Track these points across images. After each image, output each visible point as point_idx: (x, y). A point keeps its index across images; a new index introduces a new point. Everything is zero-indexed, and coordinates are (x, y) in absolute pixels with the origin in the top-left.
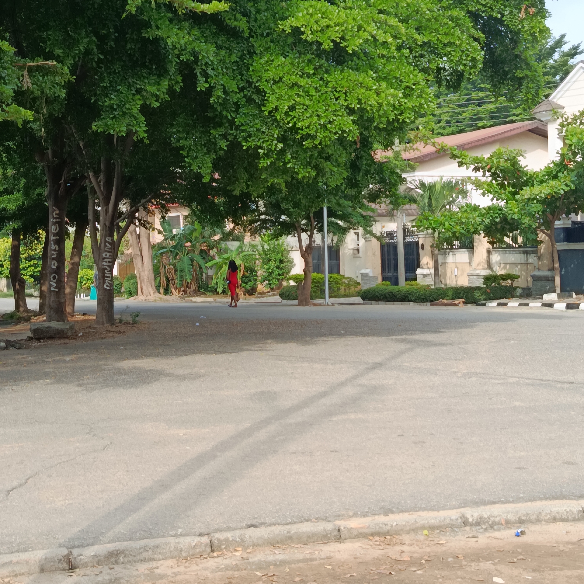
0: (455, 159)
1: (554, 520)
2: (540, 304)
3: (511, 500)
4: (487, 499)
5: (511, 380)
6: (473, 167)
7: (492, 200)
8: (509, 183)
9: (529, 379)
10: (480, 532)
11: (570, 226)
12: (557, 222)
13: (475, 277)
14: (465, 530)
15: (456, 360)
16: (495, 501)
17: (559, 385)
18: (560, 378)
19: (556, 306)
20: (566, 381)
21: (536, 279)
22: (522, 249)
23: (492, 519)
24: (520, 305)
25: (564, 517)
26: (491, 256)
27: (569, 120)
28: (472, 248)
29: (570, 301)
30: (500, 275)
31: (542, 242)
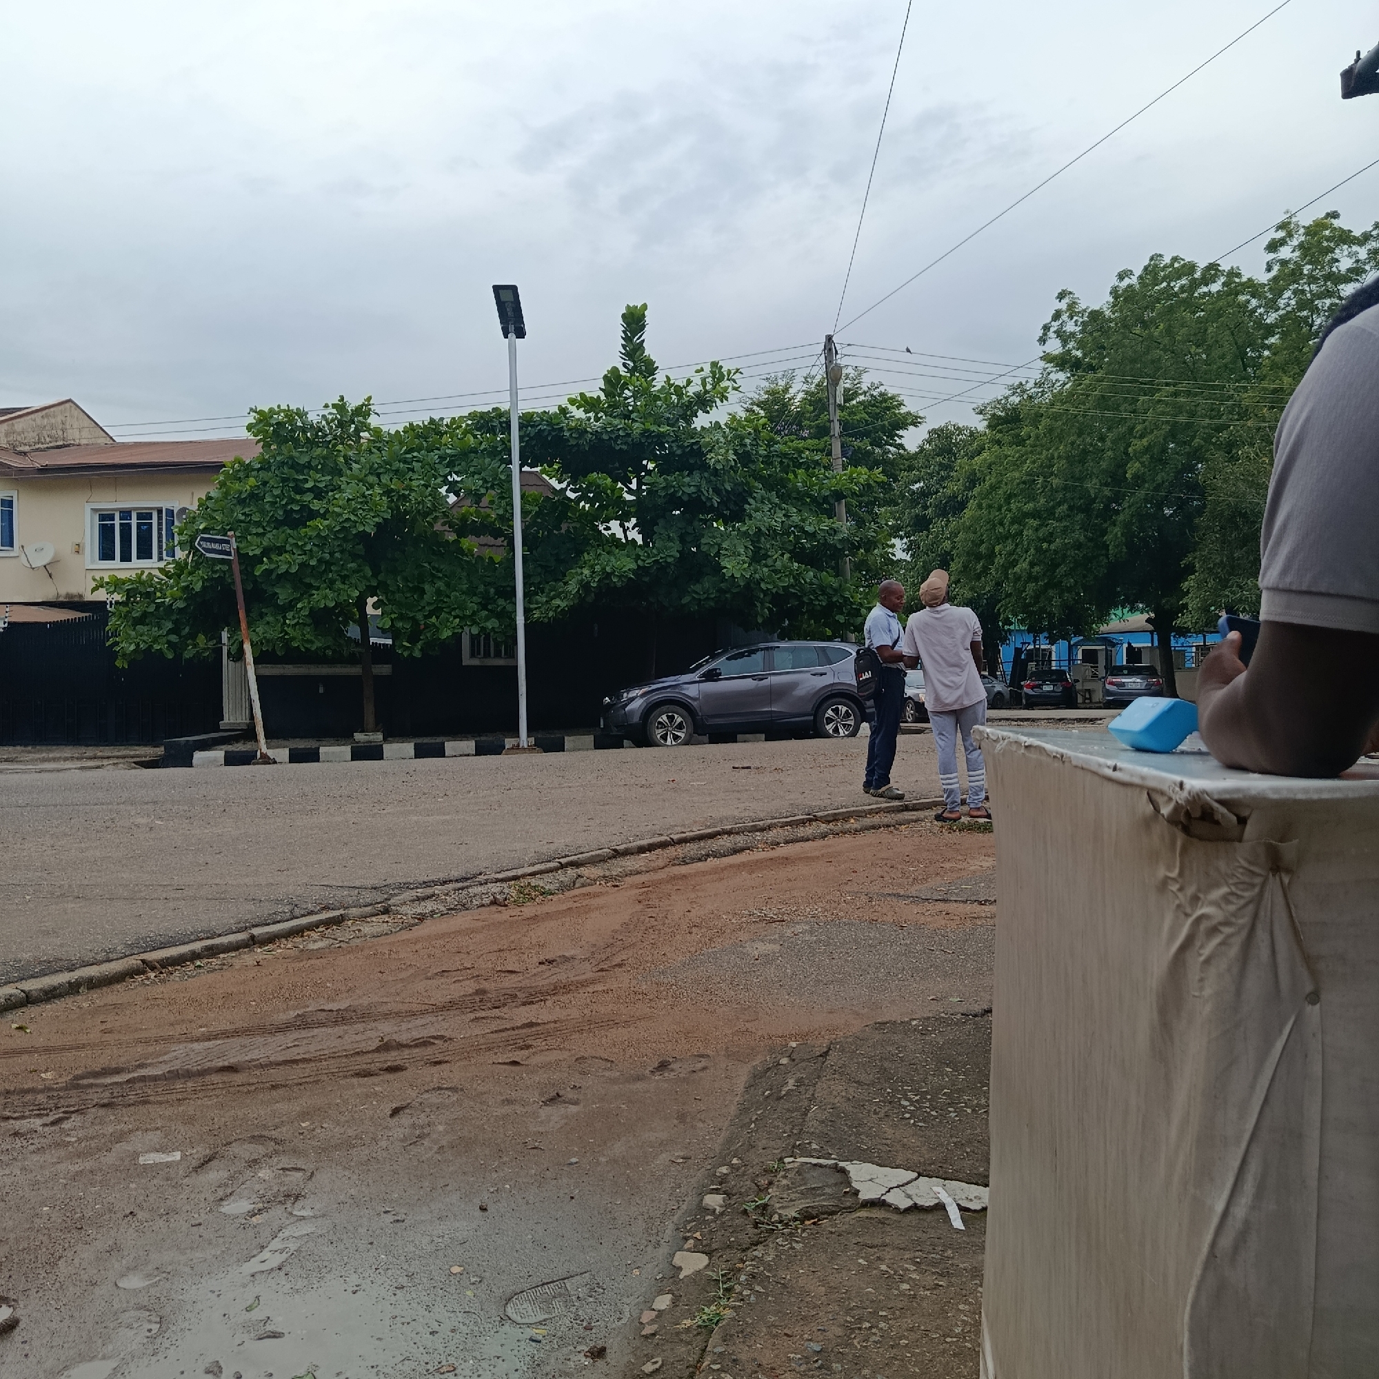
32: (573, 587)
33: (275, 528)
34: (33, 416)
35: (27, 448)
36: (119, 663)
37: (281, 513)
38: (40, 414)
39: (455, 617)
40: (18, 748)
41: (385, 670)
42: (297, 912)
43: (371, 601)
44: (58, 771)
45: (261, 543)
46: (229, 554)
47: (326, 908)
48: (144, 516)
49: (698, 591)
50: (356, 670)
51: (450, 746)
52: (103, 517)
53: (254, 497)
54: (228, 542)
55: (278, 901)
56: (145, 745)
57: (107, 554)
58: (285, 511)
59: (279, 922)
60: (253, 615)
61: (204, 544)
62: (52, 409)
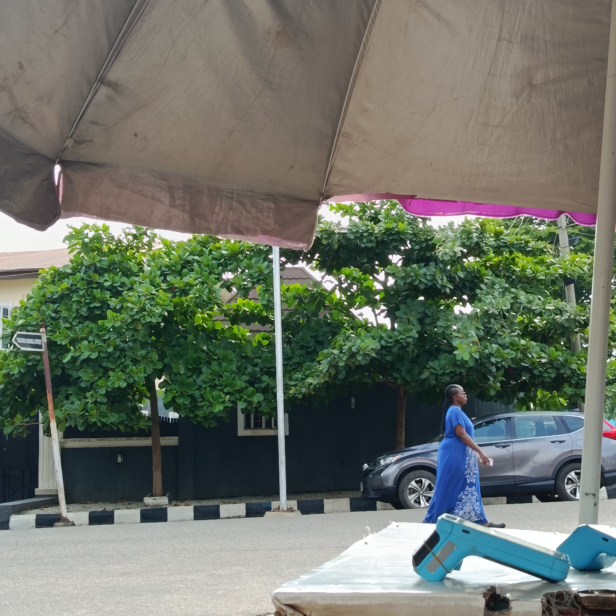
32: (324, 366)
33: (80, 323)
37: (85, 309)
39: (226, 394)
41: (172, 441)
43: (157, 382)
45: (69, 336)
46: (40, 346)
49: (436, 367)
50: (146, 442)
51: (225, 509)
53: (63, 298)
54: (39, 337)
58: (89, 309)
60: (61, 397)
61: (20, 340)
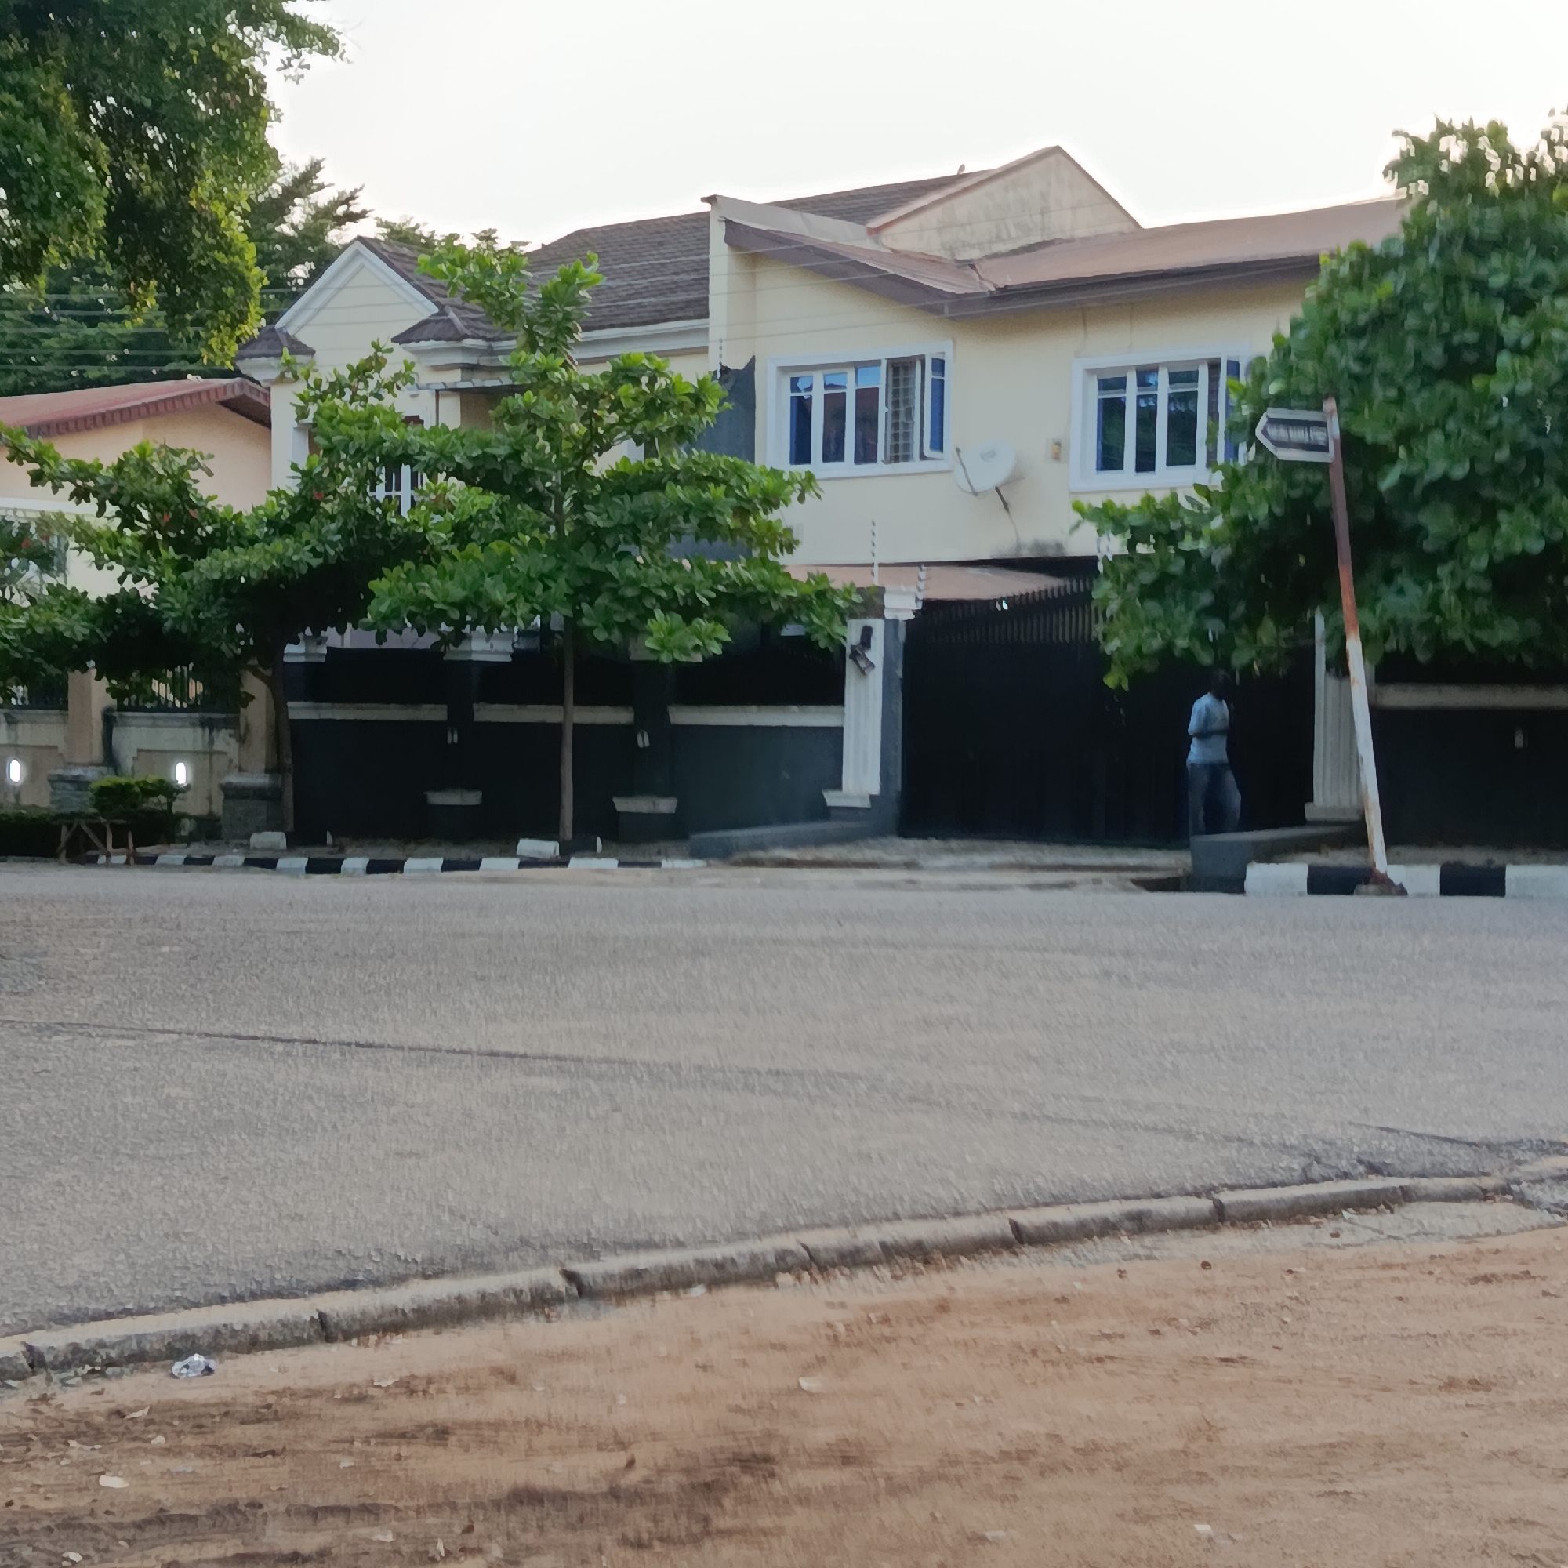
0: (20, 464)
1: (253, 1343)
2: (239, 859)
3: (152, 1305)
4: (92, 1306)
5: (160, 1038)
6: (69, 487)
7: (121, 580)
8: (166, 537)
9: (207, 1035)
10: (71, 1386)
11: (323, 660)
12: (290, 648)
13: (68, 786)
14: (33, 1384)
15: (17, 994)
16: (111, 1310)
17: (279, 1047)
18: (284, 1031)
19: (281, 863)
20: (296, 1037)
21: (233, 793)
22: (197, 715)
23: (103, 1352)
24: (189, 861)
25: (276, 1336)
26: (115, 731)
27: (325, 387)
28: (64, 706)
29: (320, 853)
30: (137, 783)
31: (252, 698)
34: (987, 188)
35: (974, 254)
36: (1110, 681)
37: (1437, 350)
38: (1001, 182)
40: (935, 843)
42: (1316, 1170)
44: (993, 888)
45: (1395, 420)
46: (1324, 449)
47: (1374, 1169)
48: (1183, 376)
52: (1105, 385)
53: (1384, 321)
54: (1322, 425)
55: (1286, 1148)
56: (1159, 848)
57: (1109, 459)
58: (1448, 348)
59: (1274, 1185)
61: (1273, 432)
62: (1024, 171)
